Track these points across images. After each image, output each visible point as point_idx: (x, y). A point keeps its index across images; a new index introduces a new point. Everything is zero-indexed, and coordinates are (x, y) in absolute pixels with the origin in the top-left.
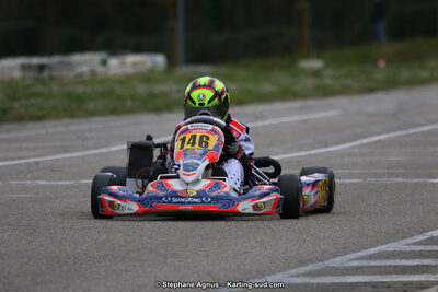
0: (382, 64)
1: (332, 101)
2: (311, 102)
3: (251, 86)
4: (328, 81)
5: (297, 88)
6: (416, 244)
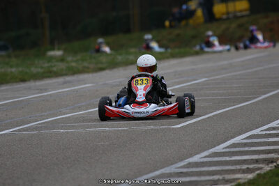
2: (68, 78)
4: (74, 64)
5: (55, 69)
6: (181, 167)
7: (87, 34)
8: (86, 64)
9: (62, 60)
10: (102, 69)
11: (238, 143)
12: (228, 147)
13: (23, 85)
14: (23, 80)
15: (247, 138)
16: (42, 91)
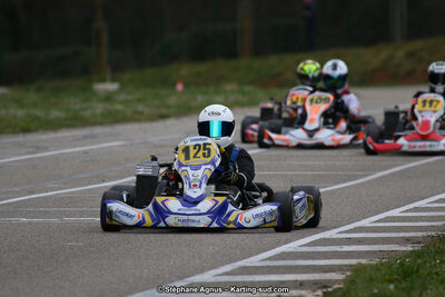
0: (180, 87)
1: (120, 128)
2: (98, 130)
3: (38, 112)
4: (119, 107)
5: (87, 114)
7: (169, 56)
8: (140, 108)
9: (108, 98)
10: (163, 117)
11: (290, 253)
12: (270, 259)
13: (20, 138)
14: (26, 130)
15: (309, 245)
16: (38, 149)
